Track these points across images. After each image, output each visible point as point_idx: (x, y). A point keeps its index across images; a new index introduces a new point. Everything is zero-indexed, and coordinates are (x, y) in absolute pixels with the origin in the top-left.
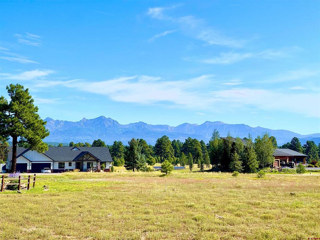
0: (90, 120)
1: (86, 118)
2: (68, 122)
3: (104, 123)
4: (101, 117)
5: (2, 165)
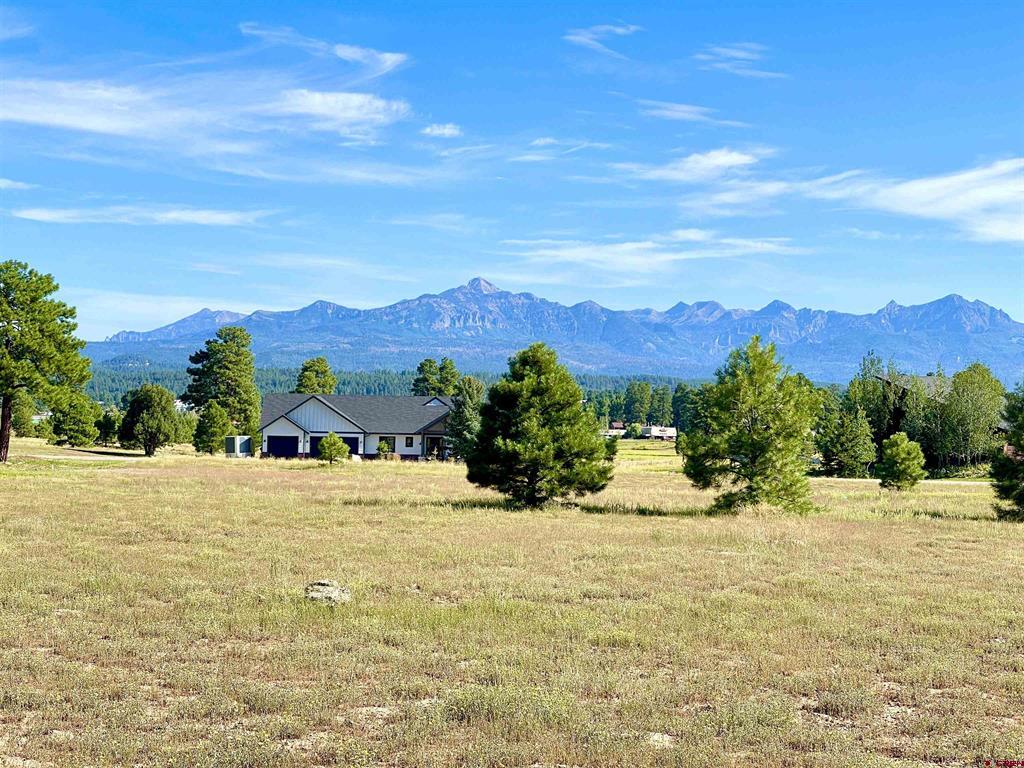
0: (913, 308)
1: (899, 303)
2: (839, 314)
3: (961, 319)
4: (949, 299)
5: (239, 440)
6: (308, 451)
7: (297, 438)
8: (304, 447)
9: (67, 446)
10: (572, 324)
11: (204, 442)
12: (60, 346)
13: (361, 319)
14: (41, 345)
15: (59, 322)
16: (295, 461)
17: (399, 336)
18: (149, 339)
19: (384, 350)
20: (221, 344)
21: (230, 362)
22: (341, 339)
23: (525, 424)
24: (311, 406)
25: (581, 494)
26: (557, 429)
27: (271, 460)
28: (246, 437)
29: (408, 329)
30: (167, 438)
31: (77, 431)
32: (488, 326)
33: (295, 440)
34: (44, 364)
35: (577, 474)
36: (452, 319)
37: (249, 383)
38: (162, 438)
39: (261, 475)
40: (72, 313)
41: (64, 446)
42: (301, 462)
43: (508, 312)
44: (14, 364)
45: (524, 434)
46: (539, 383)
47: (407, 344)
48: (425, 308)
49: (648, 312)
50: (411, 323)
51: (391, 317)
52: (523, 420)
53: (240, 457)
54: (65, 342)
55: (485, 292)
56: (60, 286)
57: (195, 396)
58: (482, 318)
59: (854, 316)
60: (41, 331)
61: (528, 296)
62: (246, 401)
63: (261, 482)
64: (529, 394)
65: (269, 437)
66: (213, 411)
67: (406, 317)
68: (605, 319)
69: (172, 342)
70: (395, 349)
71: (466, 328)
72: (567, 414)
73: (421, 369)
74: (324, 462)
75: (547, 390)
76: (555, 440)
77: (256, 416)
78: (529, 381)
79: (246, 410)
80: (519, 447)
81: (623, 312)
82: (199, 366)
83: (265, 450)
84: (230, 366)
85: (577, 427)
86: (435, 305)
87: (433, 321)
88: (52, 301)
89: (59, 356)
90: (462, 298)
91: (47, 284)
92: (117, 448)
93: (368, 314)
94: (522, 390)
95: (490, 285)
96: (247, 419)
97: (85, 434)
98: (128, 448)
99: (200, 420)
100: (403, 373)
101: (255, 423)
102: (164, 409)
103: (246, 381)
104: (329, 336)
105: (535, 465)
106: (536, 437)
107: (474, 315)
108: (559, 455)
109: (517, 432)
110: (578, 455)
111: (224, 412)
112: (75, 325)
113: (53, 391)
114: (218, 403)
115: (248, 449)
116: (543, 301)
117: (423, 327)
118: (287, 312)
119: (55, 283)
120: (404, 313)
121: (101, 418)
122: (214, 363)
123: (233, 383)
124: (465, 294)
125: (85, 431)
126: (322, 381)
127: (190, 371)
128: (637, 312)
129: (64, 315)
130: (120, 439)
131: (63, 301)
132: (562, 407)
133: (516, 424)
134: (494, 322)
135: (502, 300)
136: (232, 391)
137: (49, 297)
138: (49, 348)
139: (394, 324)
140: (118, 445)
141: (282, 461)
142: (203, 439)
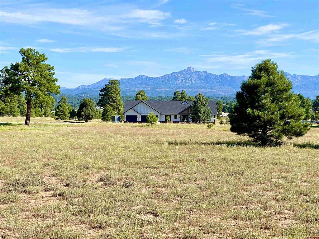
5: (116, 117)
6: (140, 120)
7: (136, 116)
8: (139, 119)
9: (60, 120)
10: (220, 81)
11: (105, 118)
12: (48, 81)
13: (154, 80)
14: (41, 80)
15: (48, 72)
16: (137, 124)
17: (166, 86)
18: (89, 88)
19: (161, 90)
20: (110, 86)
21: (113, 91)
22: (147, 86)
23: (263, 101)
24: (141, 105)
25: (290, 138)
26: (281, 104)
27: (128, 123)
28: (119, 116)
29: (168, 83)
30: (92, 117)
31: (63, 115)
32: (193, 82)
33: (136, 117)
34: (42, 88)
35: (292, 127)
36: (182, 80)
37: (119, 98)
38: (90, 117)
39: (125, 129)
40: (52, 68)
41: (59, 120)
42: (139, 124)
43: (199, 78)
44: (30, 87)
45: (262, 106)
46: (269, 79)
47: (168, 88)
48: (174, 76)
49: (244, 76)
50: (169, 81)
51: (163, 80)
52: (262, 99)
53: (116, 123)
54: (50, 79)
55: (192, 71)
56: (48, 58)
57: (102, 103)
58: (191, 79)
59: (311, 76)
60: (41, 75)
61: (205, 72)
62: (118, 105)
63: (125, 132)
64: (265, 86)
65: (127, 116)
66: (107, 107)
67: (168, 79)
68: (230, 79)
69: (96, 88)
70: (164, 89)
71: (186, 83)
72: (284, 95)
73: (175, 94)
74: (149, 124)
75: (274, 83)
76: (280, 110)
77: (122, 109)
78: (264, 79)
79: (119, 107)
80: (261, 113)
81: (236, 77)
82: (103, 93)
83: (125, 120)
84: (113, 93)
85: (290, 102)
86: (177, 76)
87: (176, 80)
88: (45, 64)
89: (47, 85)
90: (185, 73)
91: (43, 58)
92: (77, 120)
93: (156, 79)
94: (261, 83)
95: (194, 69)
96: (119, 110)
97: (66, 116)
98: (80, 121)
99: (103, 111)
100: (167, 97)
101: (122, 112)
102: (91, 107)
103: (118, 98)
104: (144, 86)
105: (270, 123)
106: (270, 108)
107: (189, 78)
108: (283, 117)
109: (259, 106)
110: (292, 117)
111: (112, 108)
112: (54, 73)
113: (45, 98)
114: (109, 105)
115: (119, 120)
116: (210, 74)
117: (173, 83)
118: (131, 79)
119: (46, 57)
120: (167, 78)
121: (71, 111)
122: (108, 92)
123: (114, 99)
124: (186, 72)
125: (65, 115)
126: (143, 98)
127: (100, 95)
128: (240, 77)
129: (50, 69)
130: (78, 118)
131: (49, 64)
132: (281, 92)
133: (258, 102)
134: (195, 80)
135: (198, 74)
136: (114, 101)
137: (44, 63)
138: (44, 81)
139: (164, 82)
140: (77, 119)
141: (132, 124)
142: (105, 117)
